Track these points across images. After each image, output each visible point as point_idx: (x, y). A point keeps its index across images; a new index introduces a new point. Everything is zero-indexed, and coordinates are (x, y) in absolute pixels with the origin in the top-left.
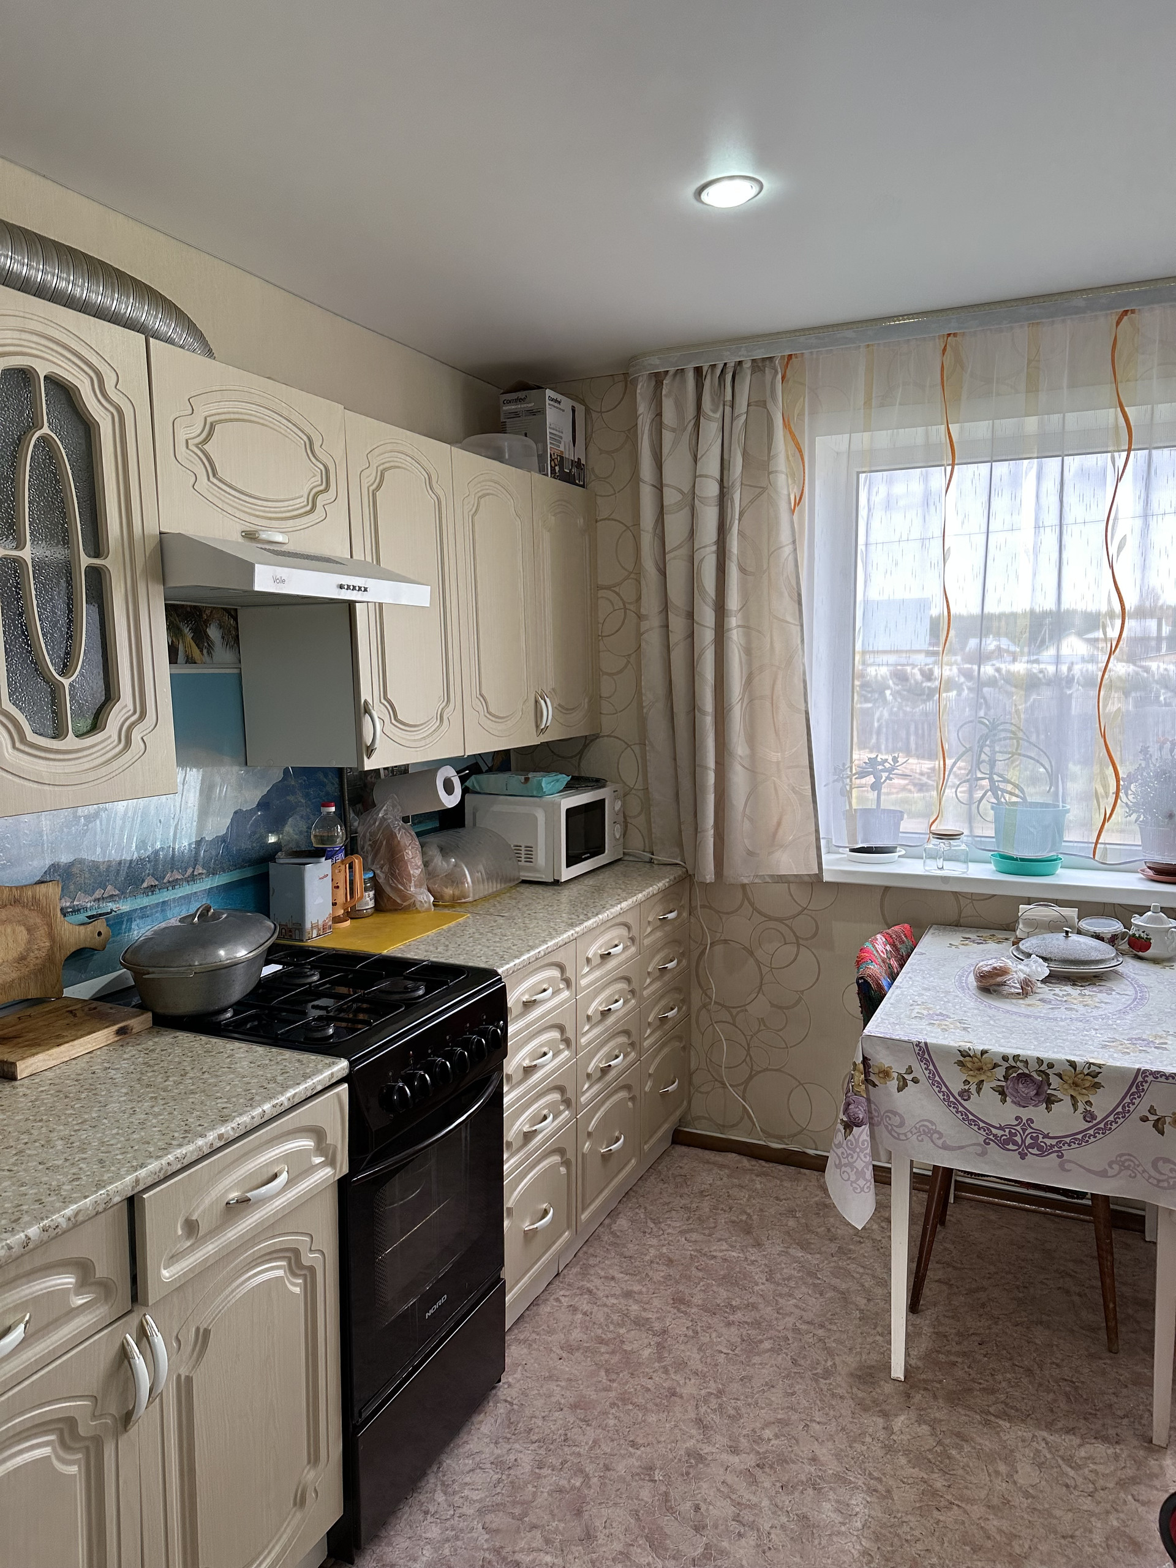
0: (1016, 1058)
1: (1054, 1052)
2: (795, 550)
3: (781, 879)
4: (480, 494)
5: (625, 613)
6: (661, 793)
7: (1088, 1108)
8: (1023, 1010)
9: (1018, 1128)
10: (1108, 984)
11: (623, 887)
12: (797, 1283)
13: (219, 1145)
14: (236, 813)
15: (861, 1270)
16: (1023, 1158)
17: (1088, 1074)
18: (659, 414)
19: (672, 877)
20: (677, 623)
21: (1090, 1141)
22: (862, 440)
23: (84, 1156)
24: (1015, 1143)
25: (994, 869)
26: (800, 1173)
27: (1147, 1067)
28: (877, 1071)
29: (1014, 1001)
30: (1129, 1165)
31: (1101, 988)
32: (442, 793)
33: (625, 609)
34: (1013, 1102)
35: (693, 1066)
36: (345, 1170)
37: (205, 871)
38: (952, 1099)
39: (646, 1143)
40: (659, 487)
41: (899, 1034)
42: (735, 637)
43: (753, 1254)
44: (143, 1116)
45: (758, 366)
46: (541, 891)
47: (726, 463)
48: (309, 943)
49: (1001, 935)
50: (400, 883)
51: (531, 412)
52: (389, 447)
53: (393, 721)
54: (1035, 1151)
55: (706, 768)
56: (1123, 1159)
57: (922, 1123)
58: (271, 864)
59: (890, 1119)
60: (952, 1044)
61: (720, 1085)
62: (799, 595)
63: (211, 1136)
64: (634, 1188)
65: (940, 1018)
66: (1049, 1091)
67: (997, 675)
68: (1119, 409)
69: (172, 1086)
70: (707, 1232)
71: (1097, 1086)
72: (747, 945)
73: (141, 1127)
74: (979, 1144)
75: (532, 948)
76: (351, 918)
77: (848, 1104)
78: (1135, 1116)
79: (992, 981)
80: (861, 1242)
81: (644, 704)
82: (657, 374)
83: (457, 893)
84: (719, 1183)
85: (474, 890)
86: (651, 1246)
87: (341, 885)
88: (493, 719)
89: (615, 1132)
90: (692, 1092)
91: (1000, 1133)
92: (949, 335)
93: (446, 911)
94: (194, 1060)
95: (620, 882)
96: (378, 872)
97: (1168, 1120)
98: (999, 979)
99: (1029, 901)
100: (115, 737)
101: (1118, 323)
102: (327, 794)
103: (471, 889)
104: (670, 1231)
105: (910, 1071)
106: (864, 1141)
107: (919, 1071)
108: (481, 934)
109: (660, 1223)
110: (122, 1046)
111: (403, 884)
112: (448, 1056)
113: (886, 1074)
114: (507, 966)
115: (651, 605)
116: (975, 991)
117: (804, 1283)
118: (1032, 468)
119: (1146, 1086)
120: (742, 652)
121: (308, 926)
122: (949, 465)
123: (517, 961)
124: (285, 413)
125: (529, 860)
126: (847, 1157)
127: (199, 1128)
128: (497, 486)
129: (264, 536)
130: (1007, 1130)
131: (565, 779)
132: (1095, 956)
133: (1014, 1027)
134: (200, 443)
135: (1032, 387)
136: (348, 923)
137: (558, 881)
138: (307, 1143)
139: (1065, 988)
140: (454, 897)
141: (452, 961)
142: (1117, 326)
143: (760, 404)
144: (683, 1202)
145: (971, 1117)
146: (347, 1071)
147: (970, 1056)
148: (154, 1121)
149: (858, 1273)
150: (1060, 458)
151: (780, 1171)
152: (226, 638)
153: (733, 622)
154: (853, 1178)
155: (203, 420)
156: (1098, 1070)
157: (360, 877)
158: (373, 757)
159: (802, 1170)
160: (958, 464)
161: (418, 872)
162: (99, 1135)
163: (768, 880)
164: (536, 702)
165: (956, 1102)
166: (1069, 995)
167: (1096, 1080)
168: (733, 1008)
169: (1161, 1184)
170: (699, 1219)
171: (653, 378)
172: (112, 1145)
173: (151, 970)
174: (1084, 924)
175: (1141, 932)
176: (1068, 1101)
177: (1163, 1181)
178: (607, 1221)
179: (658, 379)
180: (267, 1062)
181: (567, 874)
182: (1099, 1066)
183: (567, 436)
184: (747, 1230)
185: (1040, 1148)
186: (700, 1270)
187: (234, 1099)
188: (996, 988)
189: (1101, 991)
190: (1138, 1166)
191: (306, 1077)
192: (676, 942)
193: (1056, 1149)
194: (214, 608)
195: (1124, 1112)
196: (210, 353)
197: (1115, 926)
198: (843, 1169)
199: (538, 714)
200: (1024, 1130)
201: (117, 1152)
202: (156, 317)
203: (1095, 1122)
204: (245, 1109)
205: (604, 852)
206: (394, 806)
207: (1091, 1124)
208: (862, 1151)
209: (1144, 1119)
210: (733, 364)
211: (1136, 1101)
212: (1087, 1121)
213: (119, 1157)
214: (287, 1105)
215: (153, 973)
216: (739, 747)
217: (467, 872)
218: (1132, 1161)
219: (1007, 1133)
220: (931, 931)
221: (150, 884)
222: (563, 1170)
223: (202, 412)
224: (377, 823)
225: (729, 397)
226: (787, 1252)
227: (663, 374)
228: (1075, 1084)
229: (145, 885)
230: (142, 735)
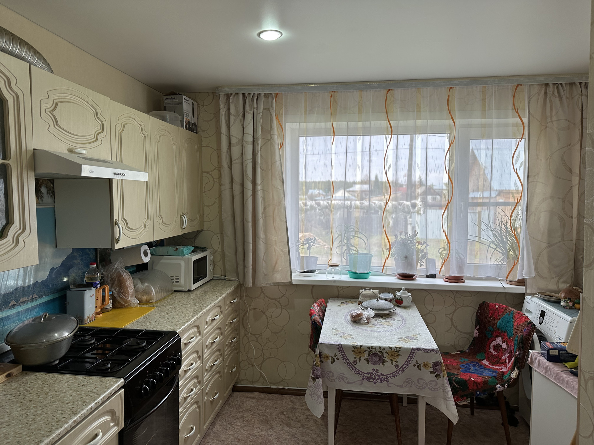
0: (372, 347)
1: (384, 344)
2: (281, 163)
3: (278, 284)
4: (160, 135)
5: (214, 182)
6: (229, 253)
7: (396, 363)
8: (369, 329)
9: (373, 373)
10: (393, 317)
11: (217, 291)
12: (288, 441)
13: (74, 425)
14: (51, 269)
15: (311, 432)
16: (375, 384)
17: (396, 351)
18: (229, 109)
19: (235, 286)
20: (237, 188)
21: (397, 375)
22: (303, 125)
23: (8, 441)
24: (373, 379)
25: (349, 276)
26: (283, 397)
27: (415, 347)
28: (324, 356)
29: (365, 325)
30: (410, 382)
31: (391, 318)
32: (143, 257)
33: (214, 181)
34: (371, 363)
35: (241, 360)
36: (123, 427)
37: (37, 296)
38: (350, 365)
39: (225, 393)
40: (229, 136)
41: (331, 342)
42: (260, 193)
43: (271, 432)
44: (33, 417)
45: (267, 95)
46: (183, 295)
47: (255, 130)
48: (86, 325)
49: (353, 300)
50: (124, 296)
51: (177, 104)
52: (127, 115)
53: (126, 228)
54: (379, 381)
55: (249, 243)
56: (408, 380)
57: (341, 375)
58: (68, 292)
59: (329, 375)
60: (350, 344)
61: (251, 366)
62: (283, 179)
63: (71, 422)
64: (220, 412)
65: (343, 334)
66: (383, 359)
67: (327, 204)
68: (388, 121)
69: (42, 400)
70: (251, 426)
71: (399, 355)
72: (263, 310)
73: (33, 422)
74: (360, 380)
75: (188, 320)
76: (103, 312)
77: (314, 371)
78: (412, 365)
79: (357, 319)
80: (309, 421)
81: (223, 218)
82: (227, 94)
83: (148, 298)
84: (253, 405)
85: (156, 297)
86: (230, 435)
87: (99, 298)
88: (165, 225)
89: (215, 391)
90: (240, 370)
91: (367, 375)
92: (333, 92)
93: (144, 306)
94: (49, 386)
95: (215, 289)
96: (114, 291)
97: (422, 365)
98: (359, 318)
99: (362, 288)
100: (11, 240)
101: (387, 93)
102: (90, 258)
103: (155, 297)
104: (237, 427)
105: (336, 355)
106: (320, 384)
107: (339, 355)
108: (164, 316)
109: (232, 425)
110: (9, 382)
111: (126, 297)
112: (161, 371)
113: (327, 357)
114: (180, 329)
115: (226, 180)
116: (351, 322)
117: (291, 440)
118: (360, 139)
119: (415, 354)
120: (262, 199)
121: (86, 317)
122: (333, 136)
123: (184, 327)
124: (87, 100)
125: (177, 281)
126: (314, 391)
127: (64, 419)
128: (167, 132)
129: (77, 151)
130: (370, 374)
131: (192, 248)
132: (388, 307)
133: (368, 335)
134: (51, 111)
135: (360, 112)
136: (101, 315)
137: (190, 290)
138: (107, 418)
139: (380, 319)
140: (147, 301)
141: (155, 329)
142: (387, 94)
143: (267, 110)
144: (240, 415)
145: (357, 371)
146: (124, 383)
147: (356, 348)
148: (39, 418)
149: (310, 433)
150: (369, 136)
151: (276, 397)
152: (49, 192)
153: (259, 188)
154: (317, 399)
155: (52, 101)
156: (399, 349)
157: (108, 294)
158: (118, 244)
159: (283, 395)
160: (336, 136)
161: (132, 290)
162: (13, 429)
163: (272, 285)
164: (181, 217)
165: (351, 365)
166: (381, 322)
167: (399, 353)
168: (257, 335)
169: (420, 388)
170: (248, 421)
171: (226, 96)
172: (21, 433)
173: (23, 345)
174: (381, 295)
175: (399, 298)
176: (390, 361)
177: (420, 386)
178: (211, 427)
179: (228, 96)
180: (86, 383)
181: (193, 287)
182: (400, 348)
183: (191, 114)
184: (267, 423)
185: (381, 380)
186: (251, 442)
187: (76, 403)
188: (358, 321)
189: (391, 320)
190: (413, 382)
191: (107, 388)
192: (236, 311)
193: (386, 379)
194: (44, 179)
195: (408, 364)
196: (52, 72)
197: (391, 296)
198: (313, 396)
199: (182, 222)
200: (375, 374)
201: (25, 436)
202: (29, 55)
203: (399, 368)
204: (83, 407)
205: (206, 277)
206: (121, 263)
207: (397, 369)
208: (319, 388)
209: (415, 366)
210: (257, 94)
211: (412, 360)
212: (396, 368)
213: (27, 439)
214: (101, 402)
215: (24, 347)
216: (261, 235)
217: (153, 289)
218: (410, 381)
219: (370, 375)
220: (330, 300)
221: (13, 304)
222: (197, 410)
223: (53, 97)
224: (114, 270)
225: (255, 106)
226: (283, 429)
227: (229, 95)
228: (392, 355)
229: (10, 305)
230: (23, 239)
